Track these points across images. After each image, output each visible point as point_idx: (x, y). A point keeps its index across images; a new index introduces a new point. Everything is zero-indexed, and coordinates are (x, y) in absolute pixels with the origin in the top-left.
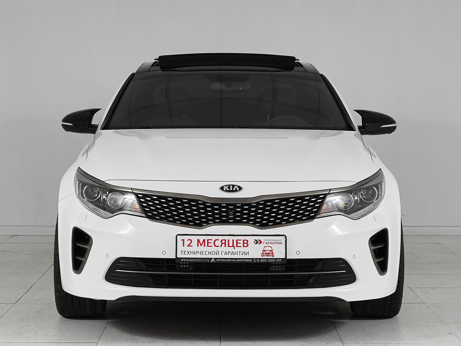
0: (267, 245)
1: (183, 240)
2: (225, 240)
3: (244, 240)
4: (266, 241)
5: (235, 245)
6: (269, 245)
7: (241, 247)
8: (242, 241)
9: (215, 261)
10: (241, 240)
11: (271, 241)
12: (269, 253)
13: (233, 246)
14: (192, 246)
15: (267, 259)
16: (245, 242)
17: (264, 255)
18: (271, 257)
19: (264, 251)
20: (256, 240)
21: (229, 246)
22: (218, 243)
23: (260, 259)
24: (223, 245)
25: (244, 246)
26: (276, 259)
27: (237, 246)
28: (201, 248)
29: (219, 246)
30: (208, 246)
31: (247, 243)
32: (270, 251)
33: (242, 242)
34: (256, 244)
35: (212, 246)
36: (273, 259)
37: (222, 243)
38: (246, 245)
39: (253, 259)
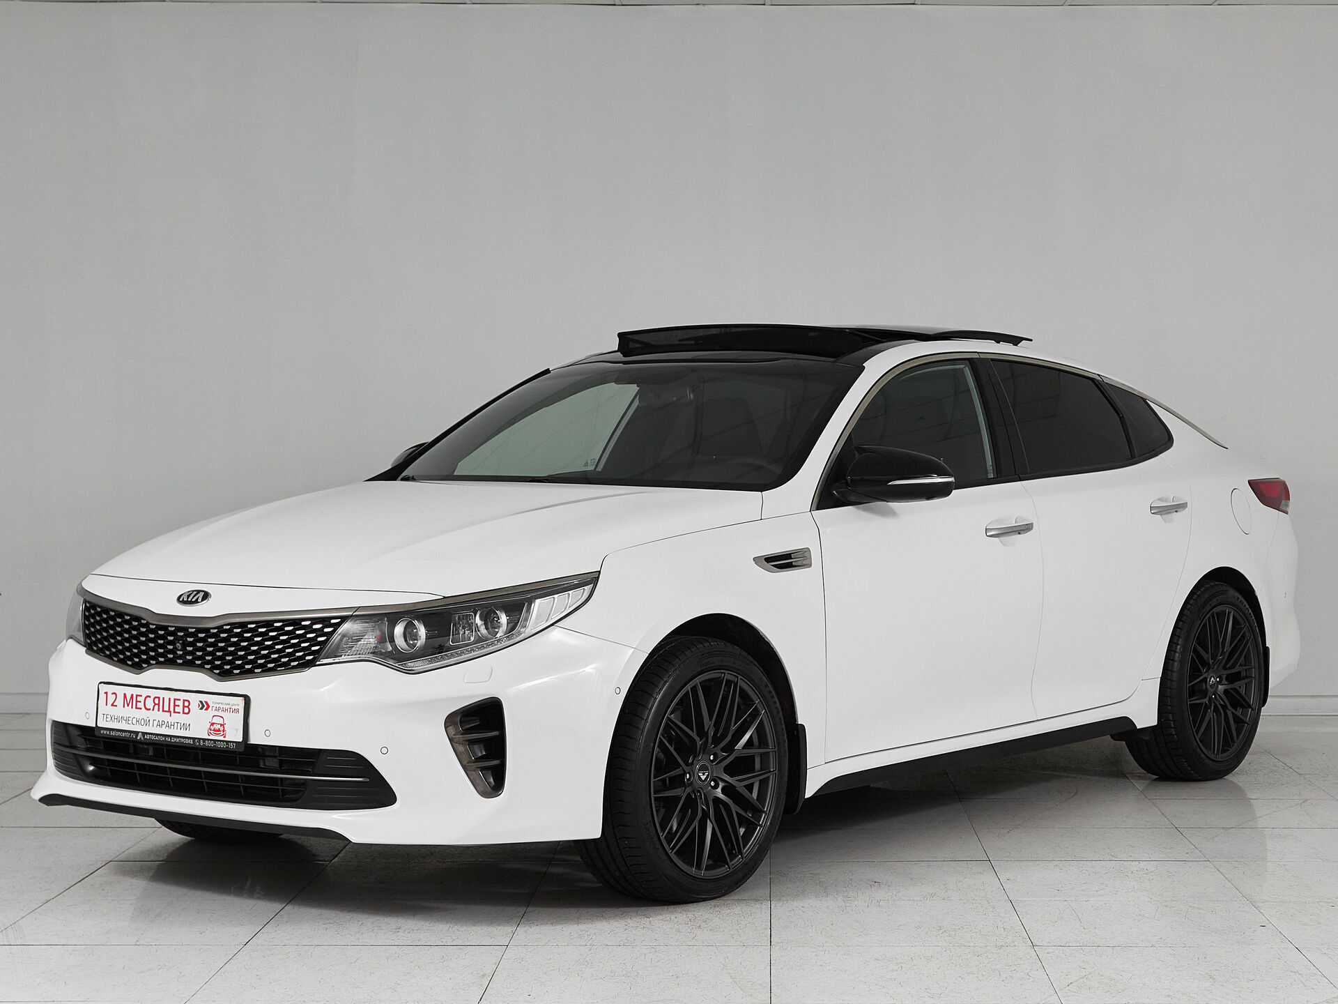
0: (216, 713)
1: (106, 693)
2: (159, 698)
3: (184, 701)
4: (215, 705)
5: (172, 709)
6: (220, 713)
7: (179, 713)
8: (182, 701)
9: (142, 739)
10: (180, 700)
11: (223, 706)
12: (219, 730)
13: (169, 711)
14: (116, 706)
15: (215, 741)
16: (186, 704)
17: (212, 732)
18: (222, 738)
19: (212, 724)
20: (201, 702)
21: (163, 711)
22: (150, 703)
23: (204, 740)
24: (157, 706)
25: (184, 713)
26: (227, 742)
27: (174, 712)
28: (129, 712)
29: (150, 709)
30: (136, 708)
31: (188, 707)
32: (221, 725)
33: (180, 703)
34: (201, 709)
35: (141, 709)
36: (223, 741)
37: (155, 704)
38: (186, 710)
39: (194, 739)
